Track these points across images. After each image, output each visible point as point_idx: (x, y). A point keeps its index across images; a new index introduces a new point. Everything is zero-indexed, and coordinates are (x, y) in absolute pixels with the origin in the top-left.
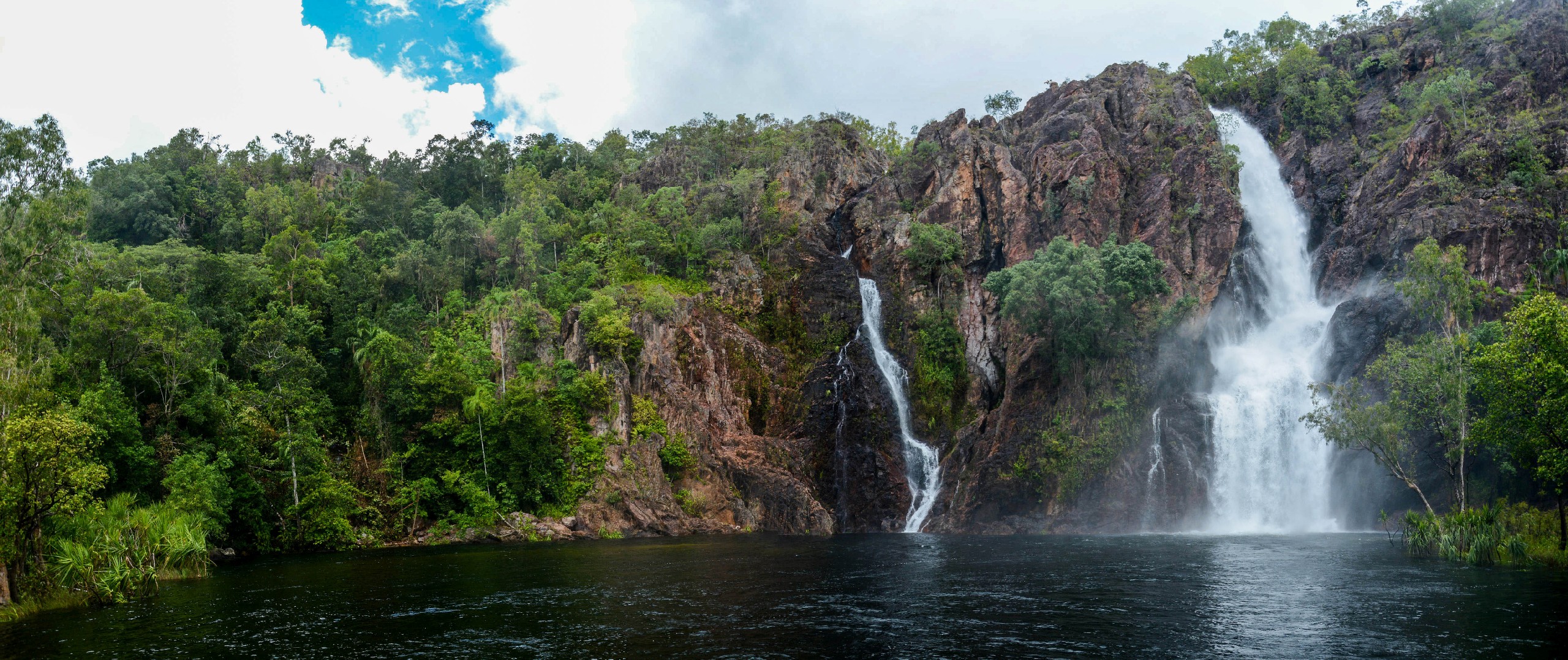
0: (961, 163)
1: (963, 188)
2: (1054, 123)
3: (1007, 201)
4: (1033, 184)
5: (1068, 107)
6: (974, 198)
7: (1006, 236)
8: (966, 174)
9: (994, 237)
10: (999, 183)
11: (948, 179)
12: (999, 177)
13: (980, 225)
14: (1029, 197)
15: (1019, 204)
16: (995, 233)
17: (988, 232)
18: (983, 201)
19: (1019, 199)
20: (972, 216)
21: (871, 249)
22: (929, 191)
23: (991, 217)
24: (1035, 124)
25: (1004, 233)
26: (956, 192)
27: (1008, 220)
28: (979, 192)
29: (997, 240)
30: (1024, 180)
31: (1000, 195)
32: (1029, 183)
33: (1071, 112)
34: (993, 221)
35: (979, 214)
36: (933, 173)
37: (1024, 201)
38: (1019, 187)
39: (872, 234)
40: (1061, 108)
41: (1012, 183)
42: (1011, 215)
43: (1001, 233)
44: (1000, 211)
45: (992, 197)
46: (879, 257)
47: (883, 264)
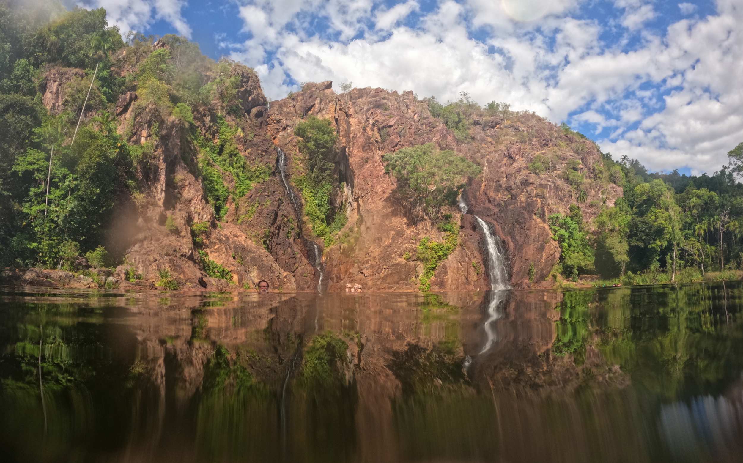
0: (331, 104)
1: (330, 116)
2: (374, 101)
3: (352, 128)
4: (368, 124)
7: (351, 144)
8: (333, 109)
9: (343, 143)
10: (349, 119)
11: (323, 109)
12: (348, 115)
14: (364, 129)
15: (359, 131)
16: (343, 141)
17: (339, 140)
18: (338, 125)
19: (359, 128)
21: (278, 132)
22: (310, 113)
23: (342, 133)
24: (360, 100)
25: (350, 142)
27: (353, 137)
29: (344, 145)
30: (362, 120)
31: (349, 125)
32: (365, 122)
33: (383, 99)
34: (343, 135)
35: (336, 130)
36: (314, 104)
37: (361, 130)
38: (360, 123)
41: (356, 120)
42: (354, 134)
43: (348, 142)
44: (348, 132)
45: (343, 125)
46: (283, 137)
47: (286, 141)
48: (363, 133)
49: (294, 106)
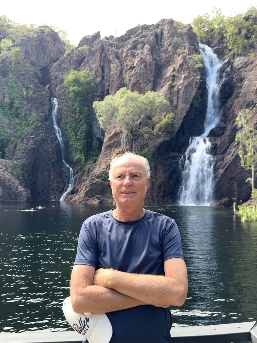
0: (96, 54)
1: (96, 65)
2: (135, 42)
3: (112, 73)
4: (123, 66)
5: (140, 35)
6: (100, 70)
7: (110, 87)
8: (98, 59)
9: (106, 87)
10: (110, 64)
11: (90, 60)
12: (110, 62)
13: (101, 81)
14: (121, 72)
15: (116, 74)
16: (107, 85)
17: (104, 84)
18: (103, 71)
19: (117, 72)
20: (98, 77)
21: (57, 86)
22: (82, 64)
23: (105, 78)
24: (127, 41)
25: (110, 85)
26: (93, 66)
27: (112, 80)
29: (107, 88)
30: (119, 64)
31: (110, 70)
32: (121, 66)
33: (141, 37)
34: (106, 80)
35: (101, 76)
36: (85, 57)
38: (118, 67)
39: (58, 79)
40: (138, 35)
41: (115, 65)
42: (113, 78)
43: (109, 85)
44: (109, 76)
45: (107, 70)
46: (60, 89)
47: (61, 93)
49: (70, 62)
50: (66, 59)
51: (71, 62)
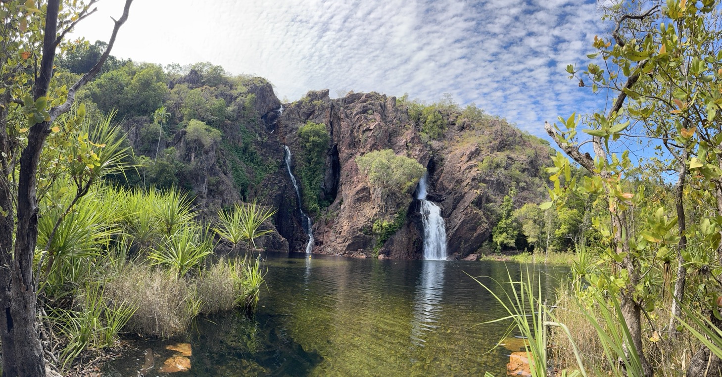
0: (327, 110)
1: (326, 120)
2: (362, 107)
3: (343, 130)
6: (329, 125)
7: (341, 142)
8: (328, 115)
10: (340, 122)
11: (320, 115)
12: (339, 119)
13: (330, 135)
14: (352, 131)
15: (348, 133)
16: (336, 140)
17: (333, 139)
18: (332, 127)
19: (348, 130)
20: (328, 131)
21: (286, 134)
22: (311, 117)
23: (335, 133)
24: (353, 104)
26: (324, 120)
27: (343, 137)
28: (331, 123)
29: (336, 143)
30: (351, 124)
31: (340, 127)
32: (353, 125)
33: (369, 104)
34: (336, 135)
35: (331, 131)
36: (314, 111)
38: (349, 126)
40: (364, 102)
41: (346, 124)
42: (344, 135)
43: (339, 141)
44: (339, 132)
45: (336, 127)
46: (290, 138)
47: (292, 141)
48: (350, 134)
49: (298, 112)
50: (295, 110)
51: (300, 114)
